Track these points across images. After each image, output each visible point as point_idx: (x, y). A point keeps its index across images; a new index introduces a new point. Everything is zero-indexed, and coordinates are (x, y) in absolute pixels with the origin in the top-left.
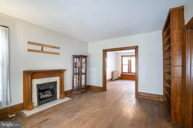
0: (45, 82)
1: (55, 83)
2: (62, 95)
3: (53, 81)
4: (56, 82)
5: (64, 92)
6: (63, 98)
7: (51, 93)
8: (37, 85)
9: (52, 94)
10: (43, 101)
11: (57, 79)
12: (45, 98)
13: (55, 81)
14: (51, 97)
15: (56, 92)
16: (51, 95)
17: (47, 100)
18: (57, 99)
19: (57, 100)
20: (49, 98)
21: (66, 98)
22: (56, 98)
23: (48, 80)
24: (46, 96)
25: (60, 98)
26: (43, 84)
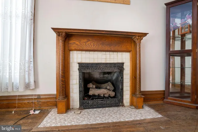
0: (96, 61)
1: (120, 67)
2: (135, 99)
3: (115, 61)
4: (123, 64)
5: (141, 92)
6: (137, 107)
7: (113, 88)
8: (79, 63)
9: (113, 91)
10: (90, 102)
11: (124, 58)
12: (99, 97)
13: (120, 61)
14: (111, 98)
15: (122, 89)
16: (113, 94)
17: (100, 101)
18: (123, 105)
19: (123, 108)
20: (108, 98)
21: (147, 109)
22: (122, 102)
23: (104, 57)
24: (101, 92)
25: (132, 104)
26: (92, 64)
